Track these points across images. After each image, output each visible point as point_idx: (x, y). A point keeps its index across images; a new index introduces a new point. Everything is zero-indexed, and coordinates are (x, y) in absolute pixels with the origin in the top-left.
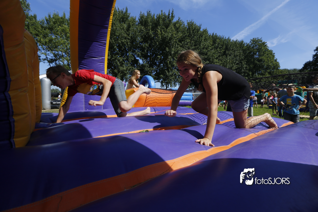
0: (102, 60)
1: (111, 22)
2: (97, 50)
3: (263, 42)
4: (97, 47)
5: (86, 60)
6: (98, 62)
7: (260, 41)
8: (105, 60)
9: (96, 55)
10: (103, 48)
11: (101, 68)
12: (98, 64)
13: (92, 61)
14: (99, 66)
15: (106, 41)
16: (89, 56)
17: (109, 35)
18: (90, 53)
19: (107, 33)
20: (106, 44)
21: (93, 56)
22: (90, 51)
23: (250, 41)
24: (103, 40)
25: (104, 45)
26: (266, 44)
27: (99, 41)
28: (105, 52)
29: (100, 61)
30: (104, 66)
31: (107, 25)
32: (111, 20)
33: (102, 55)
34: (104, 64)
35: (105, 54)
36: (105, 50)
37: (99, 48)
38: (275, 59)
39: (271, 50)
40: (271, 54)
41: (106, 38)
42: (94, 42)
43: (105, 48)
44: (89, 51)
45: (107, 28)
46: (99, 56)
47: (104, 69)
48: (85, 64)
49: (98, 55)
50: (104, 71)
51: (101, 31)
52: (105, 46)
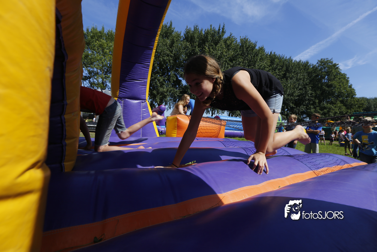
0: (144, 83)
1: (156, 43)
2: (139, 72)
3: (334, 63)
4: (141, 69)
5: (128, 83)
6: (140, 85)
7: (330, 62)
8: (147, 83)
9: (139, 78)
10: (146, 70)
11: (142, 92)
12: (139, 87)
13: (134, 83)
14: (141, 89)
15: (150, 63)
16: (131, 78)
17: (153, 57)
18: (132, 75)
19: (151, 54)
20: (149, 66)
21: (135, 78)
22: (133, 73)
23: (317, 63)
24: (147, 62)
25: (147, 67)
26: (337, 66)
27: (143, 63)
28: (148, 74)
29: (142, 84)
30: (146, 89)
31: (152, 46)
32: (157, 41)
33: (144, 78)
34: (146, 87)
35: (147, 77)
36: (148, 73)
37: (142, 70)
38: (349, 84)
39: (344, 73)
40: (344, 78)
41: (150, 60)
42: (137, 64)
43: (148, 70)
44: (130, 73)
45: (152, 49)
46: (142, 78)
47: (146, 93)
48: (126, 87)
49: (140, 78)
50: (146, 94)
51: (145, 52)
52: (149, 68)
